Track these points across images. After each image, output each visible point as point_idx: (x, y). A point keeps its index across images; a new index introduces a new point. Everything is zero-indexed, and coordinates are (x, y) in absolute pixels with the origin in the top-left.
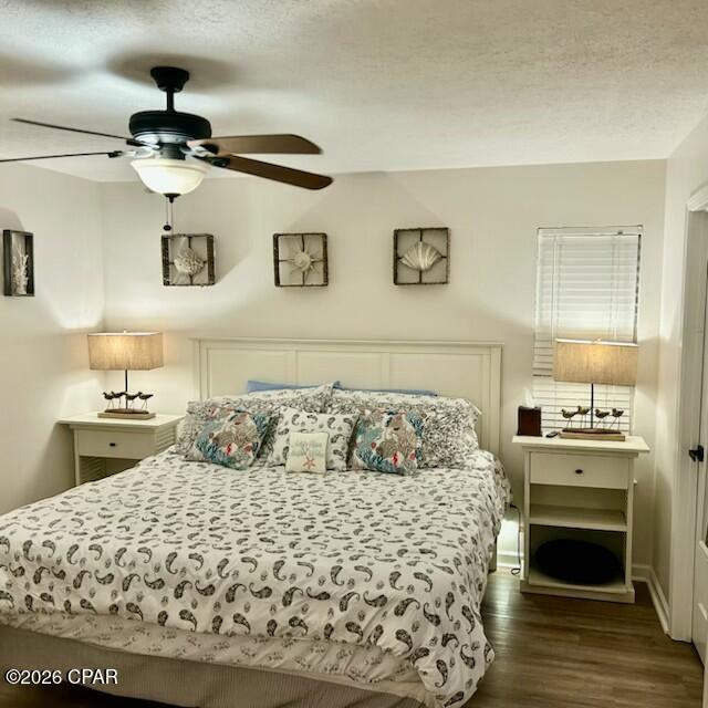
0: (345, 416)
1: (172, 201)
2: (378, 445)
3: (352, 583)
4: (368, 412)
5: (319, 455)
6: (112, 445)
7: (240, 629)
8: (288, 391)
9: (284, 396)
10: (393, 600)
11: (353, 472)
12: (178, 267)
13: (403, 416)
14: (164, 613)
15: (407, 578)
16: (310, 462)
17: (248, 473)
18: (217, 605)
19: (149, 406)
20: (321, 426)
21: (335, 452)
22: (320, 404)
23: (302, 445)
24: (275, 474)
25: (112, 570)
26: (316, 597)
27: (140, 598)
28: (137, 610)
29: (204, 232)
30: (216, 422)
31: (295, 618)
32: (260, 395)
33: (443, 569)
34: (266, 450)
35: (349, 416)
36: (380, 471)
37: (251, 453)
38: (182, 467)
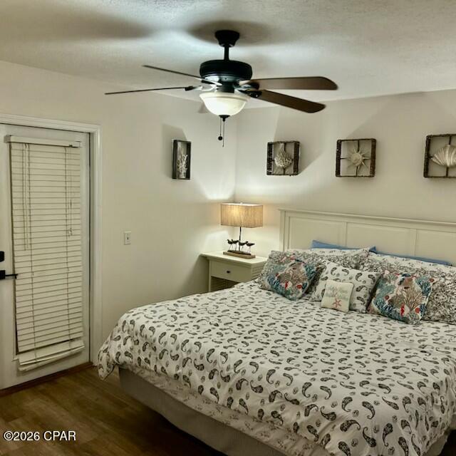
0: (370, 273)
1: (224, 120)
2: (390, 298)
3: (315, 397)
4: (387, 272)
5: (344, 298)
6: (228, 272)
7: (242, 409)
8: (336, 250)
9: (334, 253)
10: (341, 418)
11: (369, 315)
12: (276, 163)
13: (414, 279)
14: (202, 386)
15: (356, 404)
16: (337, 303)
17: (295, 303)
18: (230, 390)
19: (252, 250)
20: (350, 279)
21: (358, 298)
22: (355, 262)
23: (333, 289)
24: (312, 307)
25: (179, 352)
26: (291, 401)
27: (190, 374)
28: (188, 381)
29: (292, 140)
30: (282, 266)
31: (276, 412)
32: (317, 251)
33: (390, 404)
34: (313, 289)
35: (373, 273)
36: (391, 317)
37: (301, 290)
38: (256, 292)
